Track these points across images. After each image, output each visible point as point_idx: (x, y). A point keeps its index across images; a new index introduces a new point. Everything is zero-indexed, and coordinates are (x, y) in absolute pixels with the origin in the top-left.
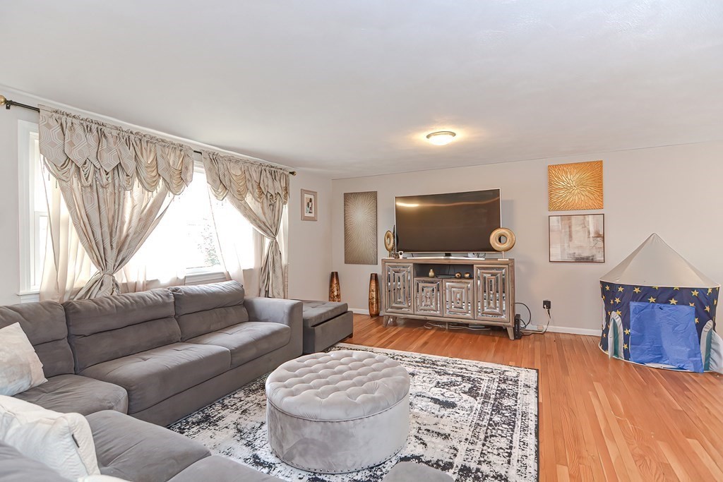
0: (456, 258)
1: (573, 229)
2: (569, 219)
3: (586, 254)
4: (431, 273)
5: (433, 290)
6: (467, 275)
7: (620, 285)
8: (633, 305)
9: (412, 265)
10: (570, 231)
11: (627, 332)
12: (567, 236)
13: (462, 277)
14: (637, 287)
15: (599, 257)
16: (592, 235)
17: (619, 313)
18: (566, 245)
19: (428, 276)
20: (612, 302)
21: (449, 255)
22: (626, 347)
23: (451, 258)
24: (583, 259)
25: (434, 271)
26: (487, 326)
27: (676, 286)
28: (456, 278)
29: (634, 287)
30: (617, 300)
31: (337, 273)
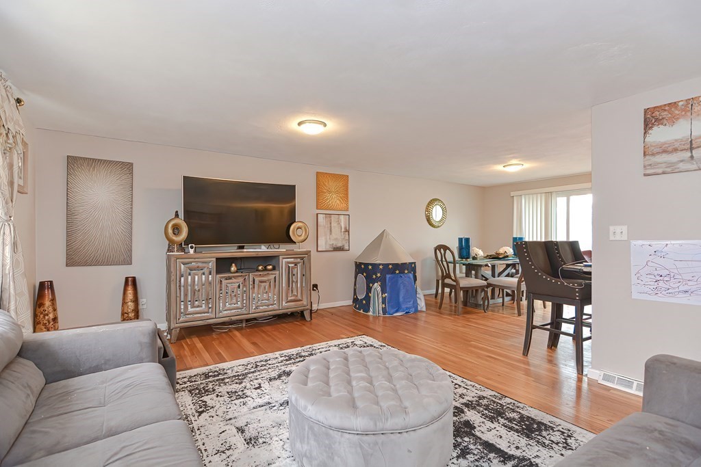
0: (250, 250)
1: (332, 225)
2: (330, 217)
3: (339, 245)
4: (233, 268)
5: (239, 287)
6: (270, 267)
7: (380, 264)
8: (388, 276)
9: (214, 259)
10: (331, 226)
11: (384, 296)
12: (329, 231)
13: (265, 269)
14: (390, 264)
15: (347, 248)
16: (343, 230)
17: (379, 283)
18: (328, 237)
19: (229, 271)
20: (374, 277)
21: (242, 247)
22: (384, 306)
23: (245, 250)
24: (338, 248)
25: (236, 266)
26: (274, 316)
27: (400, 262)
28: (260, 271)
29: (389, 264)
30: (379, 275)
31: (51, 282)
